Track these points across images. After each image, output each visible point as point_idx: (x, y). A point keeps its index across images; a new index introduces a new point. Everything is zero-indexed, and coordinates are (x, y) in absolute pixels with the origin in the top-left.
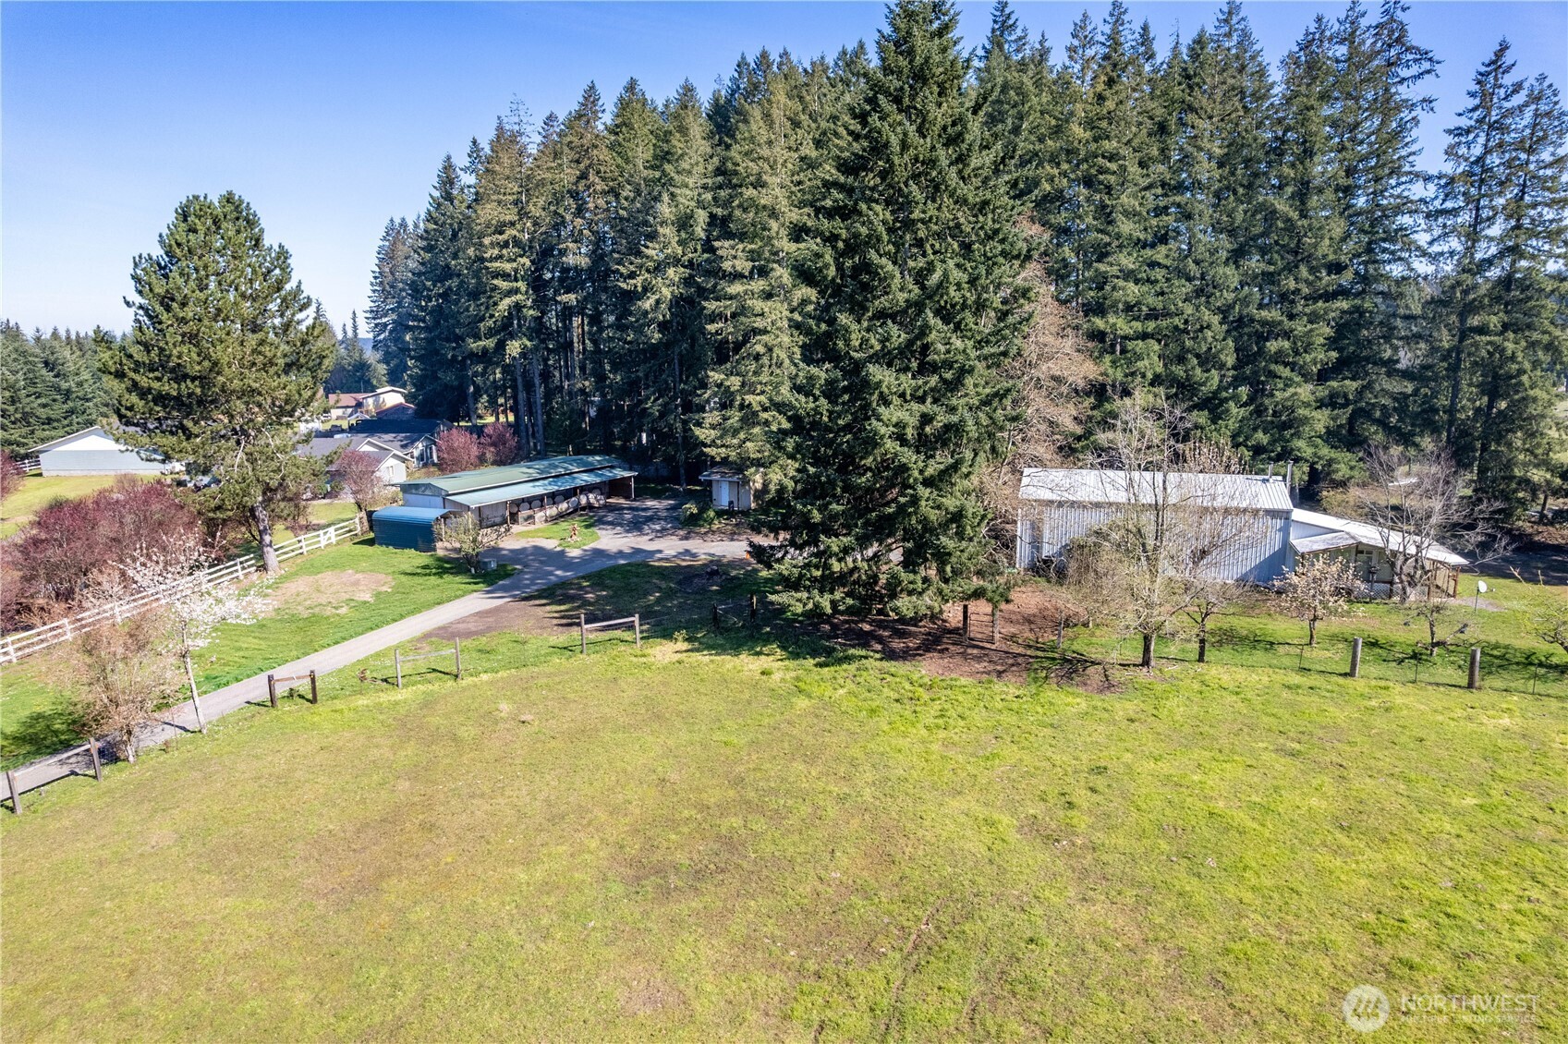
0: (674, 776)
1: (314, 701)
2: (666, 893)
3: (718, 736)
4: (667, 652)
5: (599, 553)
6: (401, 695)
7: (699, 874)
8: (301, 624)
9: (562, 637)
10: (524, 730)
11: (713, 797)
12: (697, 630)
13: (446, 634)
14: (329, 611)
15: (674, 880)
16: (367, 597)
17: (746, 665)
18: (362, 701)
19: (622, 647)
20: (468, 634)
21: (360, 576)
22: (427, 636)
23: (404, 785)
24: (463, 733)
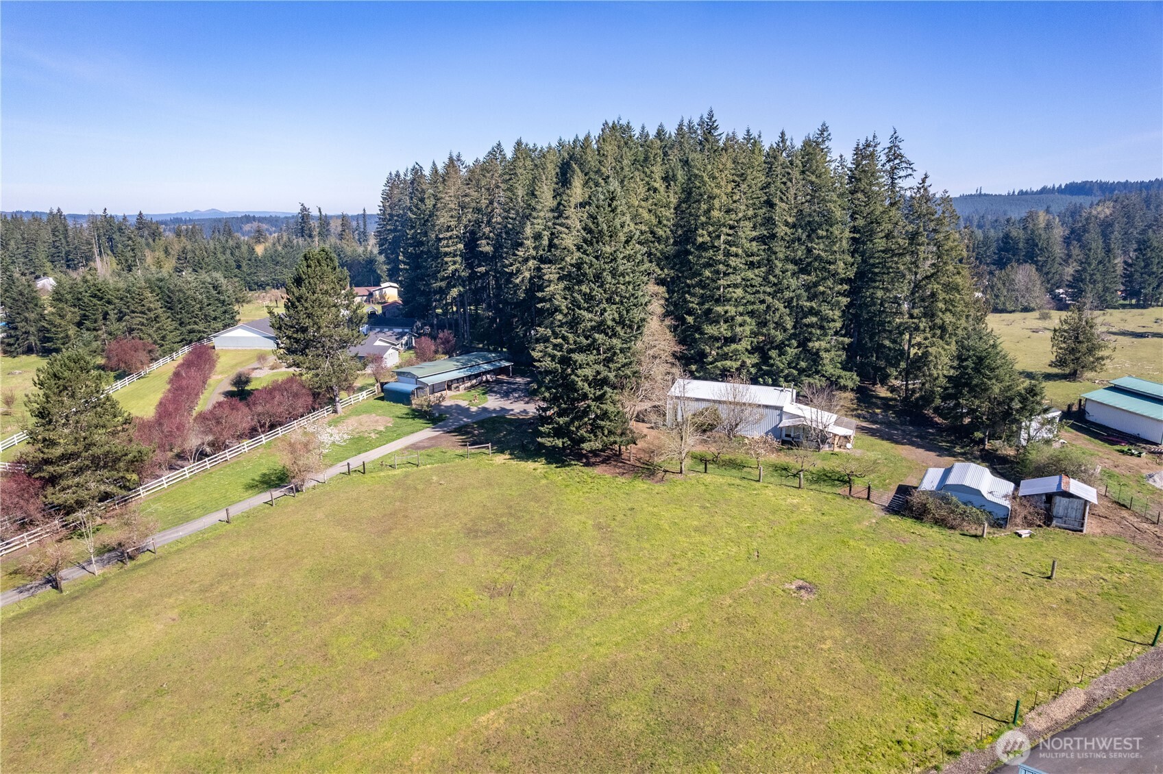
0: (489, 505)
1: (364, 473)
2: (476, 537)
3: (509, 492)
4: (501, 459)
5: (485, 409)
6: (397, 472)
7: (488, 533)
8: (355, 440)
9: (461, 451)
10: (441, 487)
11: (499, 512)
12: (516, 450)
13: (415, 447)
14: (366, 435)
15: (480, 534)
16: (382, 428)
17: (530, 465)
18: (382, 474)
19: (484, 456)
20: (424, 448)
21: (378, 417)
22: (407, 448)
23: (398, 504)
24: (419, 487)
